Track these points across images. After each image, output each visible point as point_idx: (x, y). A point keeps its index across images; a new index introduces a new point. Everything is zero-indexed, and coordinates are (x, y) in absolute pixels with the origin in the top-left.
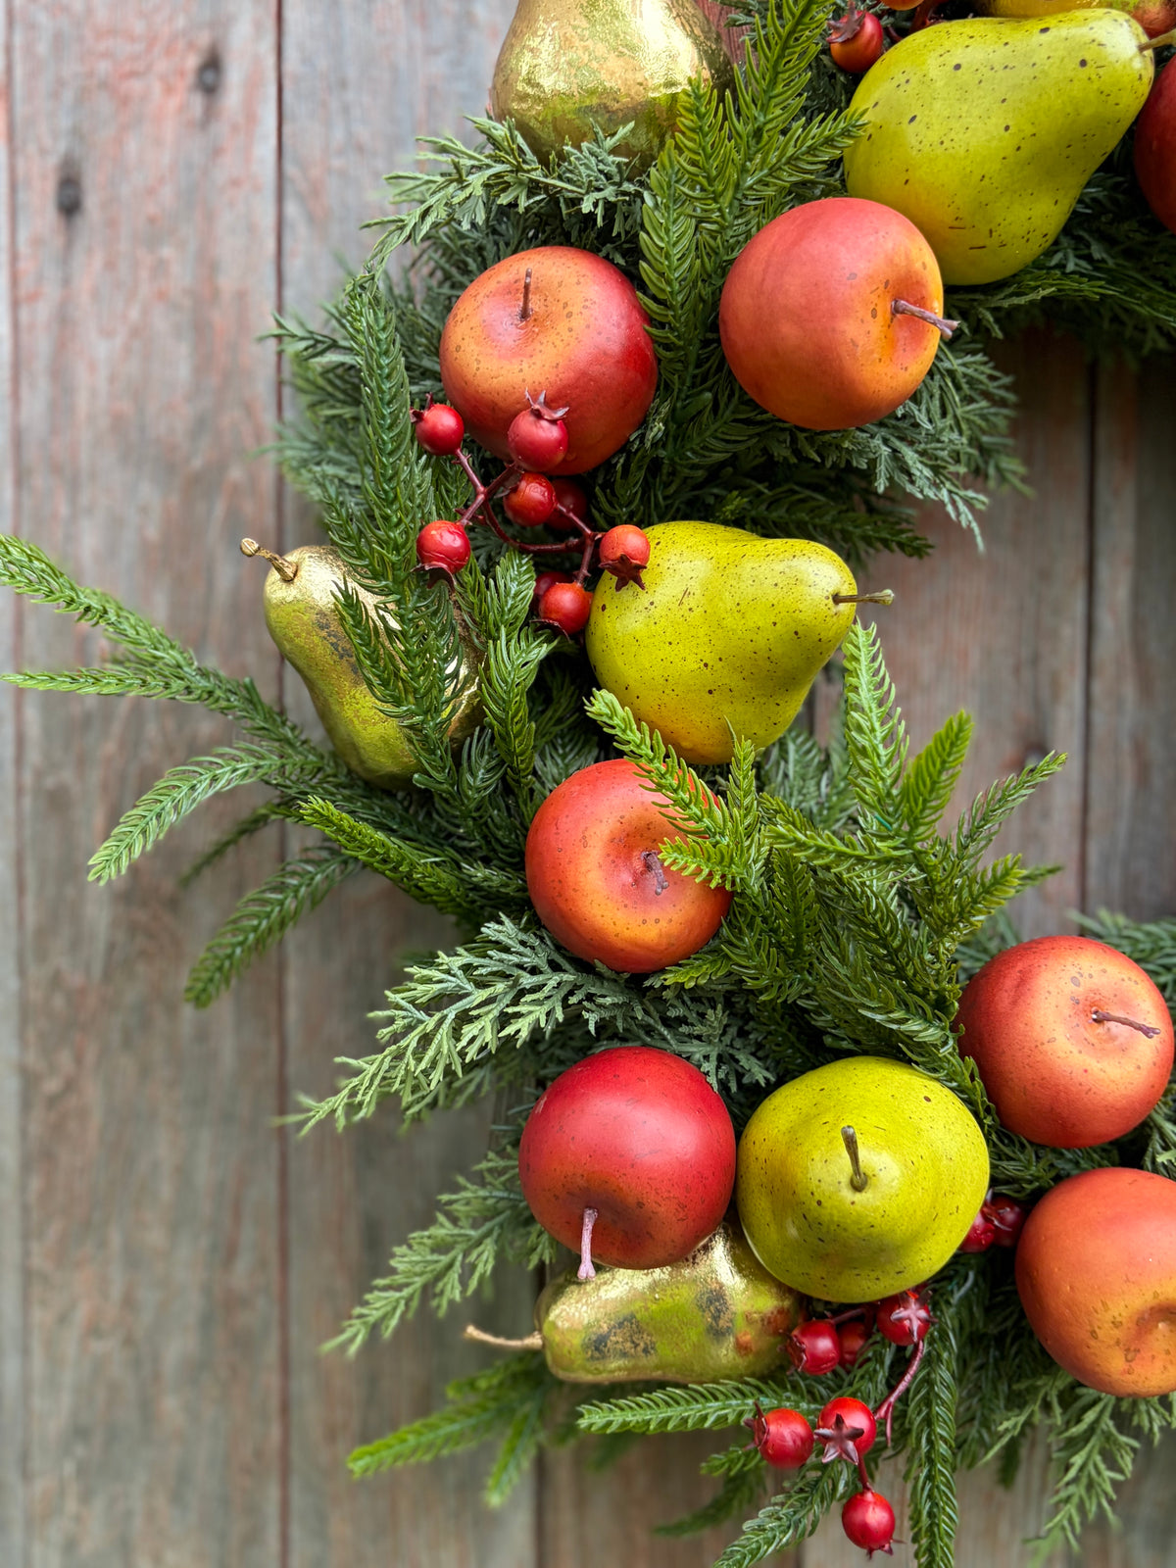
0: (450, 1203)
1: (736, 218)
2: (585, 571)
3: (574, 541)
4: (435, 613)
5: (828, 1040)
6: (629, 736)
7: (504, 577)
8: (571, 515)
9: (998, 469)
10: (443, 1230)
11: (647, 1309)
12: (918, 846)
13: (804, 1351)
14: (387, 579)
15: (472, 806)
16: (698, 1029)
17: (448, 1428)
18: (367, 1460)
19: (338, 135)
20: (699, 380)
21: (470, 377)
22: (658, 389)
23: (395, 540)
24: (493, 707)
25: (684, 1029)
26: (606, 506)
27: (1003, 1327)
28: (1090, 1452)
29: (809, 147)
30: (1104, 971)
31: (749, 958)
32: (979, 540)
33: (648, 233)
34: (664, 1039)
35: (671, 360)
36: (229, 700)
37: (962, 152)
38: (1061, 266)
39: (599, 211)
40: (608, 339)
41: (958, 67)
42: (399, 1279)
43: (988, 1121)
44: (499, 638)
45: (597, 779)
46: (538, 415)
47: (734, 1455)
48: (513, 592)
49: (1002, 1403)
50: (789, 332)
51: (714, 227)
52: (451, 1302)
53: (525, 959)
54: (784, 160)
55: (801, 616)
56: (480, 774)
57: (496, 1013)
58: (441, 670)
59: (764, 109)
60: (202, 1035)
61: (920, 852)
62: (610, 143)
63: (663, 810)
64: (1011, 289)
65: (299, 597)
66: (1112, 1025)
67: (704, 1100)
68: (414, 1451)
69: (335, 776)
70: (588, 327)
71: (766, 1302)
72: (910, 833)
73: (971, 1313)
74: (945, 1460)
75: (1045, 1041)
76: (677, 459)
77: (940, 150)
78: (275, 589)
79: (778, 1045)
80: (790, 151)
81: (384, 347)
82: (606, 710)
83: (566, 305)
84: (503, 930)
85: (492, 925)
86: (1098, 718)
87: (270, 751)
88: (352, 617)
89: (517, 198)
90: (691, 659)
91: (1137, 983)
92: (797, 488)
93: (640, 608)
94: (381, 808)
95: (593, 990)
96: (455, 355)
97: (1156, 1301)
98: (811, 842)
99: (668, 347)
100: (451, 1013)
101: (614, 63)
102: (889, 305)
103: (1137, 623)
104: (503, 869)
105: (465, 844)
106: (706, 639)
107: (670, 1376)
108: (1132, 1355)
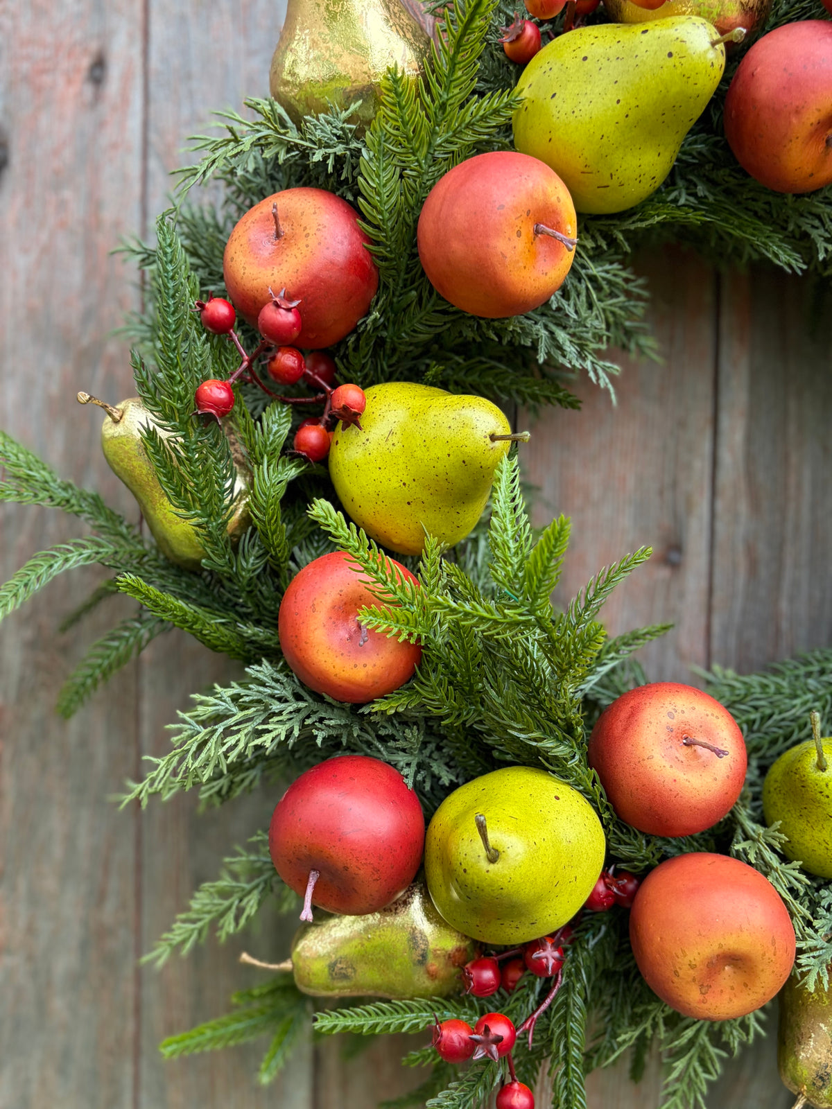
0: (231, 863)
1: (430, 167)
2: (326, 417)
3: (321, 396)
4: (216, 444)
5: (496, 754)
6: (341, 532)
7: (267, 420)
8: (316, 377)
9: (638, 345)
10: (225, 882)
11: (363, 945)
12: (538, 613)
13: (472, 979)
14: (175, 421)
15: (245, 582)
16: (401, 744)
17: (235, 1026)
18: (174, 1047)
19: (186, 113)
20: (409, 282)
21: (239, 279)
22: (379, 288)
23: (179, 393)
24: (257, 512)
25: (391, 744)
26: (344, 371)
27: (626, 966)
28: (691, 1058)
29: (482, 116)
30: (694, 709)
31: (435, 693)
32: (613, 397)
33: (365, 179)
34: (379, 751)
35: (387, 268)
36: (81, 506)
37: (587, 119)
38: (675, 201)
39: (330, 162)
40: (334, 253)
41: (585, 59)
42: (193, 916)
43: (606, 815)
44: (262, 464)
45: (326, 564)
46: (278, 306)
47: (425, 1053)
48: (274, 431)
49: (626, 1022)
50: (457, 248)
51: (414, 173)
52: (228, 934)
53: (276, 692)
54: (463, 126)
55: (467, 450)
56: (251, 560)
57: (250, 729)
58: (221, 486)
59: (447, 89)
60: (84, 742)
61: (540, 618)
62: (344, 115)
63: (367, 585)
64: (637, 217)
65: (123, 433)
66: (698, 748)
67: (398, 794)
68: (211, 1040)
69: (155, 560)
70: (320, 243)
71: (449, 943)
72: (532, 604)
73: (604, 956)
74: (577, 1063)
75: (646, 758)
76: (395, 339)
77: (572, 118)
78: (109, 429)
79: (464, 757)
80: (468, 119)
81: (169, 258)
82: (322, 514)
83: (305, 228)
84: (264, 670)
85: (256, 667)
86: (720, 527)
87: (109, 542)
88: (153, 447)
89: (277, 154)
90: (394, 480)
91: (717, 718)
92: (484, 359)
93: (360, 443)
94: (186, 583)
95: (323, 715)
96: (231, 264)
97: (721, 950)
98: (461, 609)
99: (385, 259)
100: (220, 728)
101: (347, 59)
102: (532, 228)
103: (750, 458)
104: (266, 628)
105: (244, 610)
106: (404, 466)
107: (380, 994)
108: (705, 989)
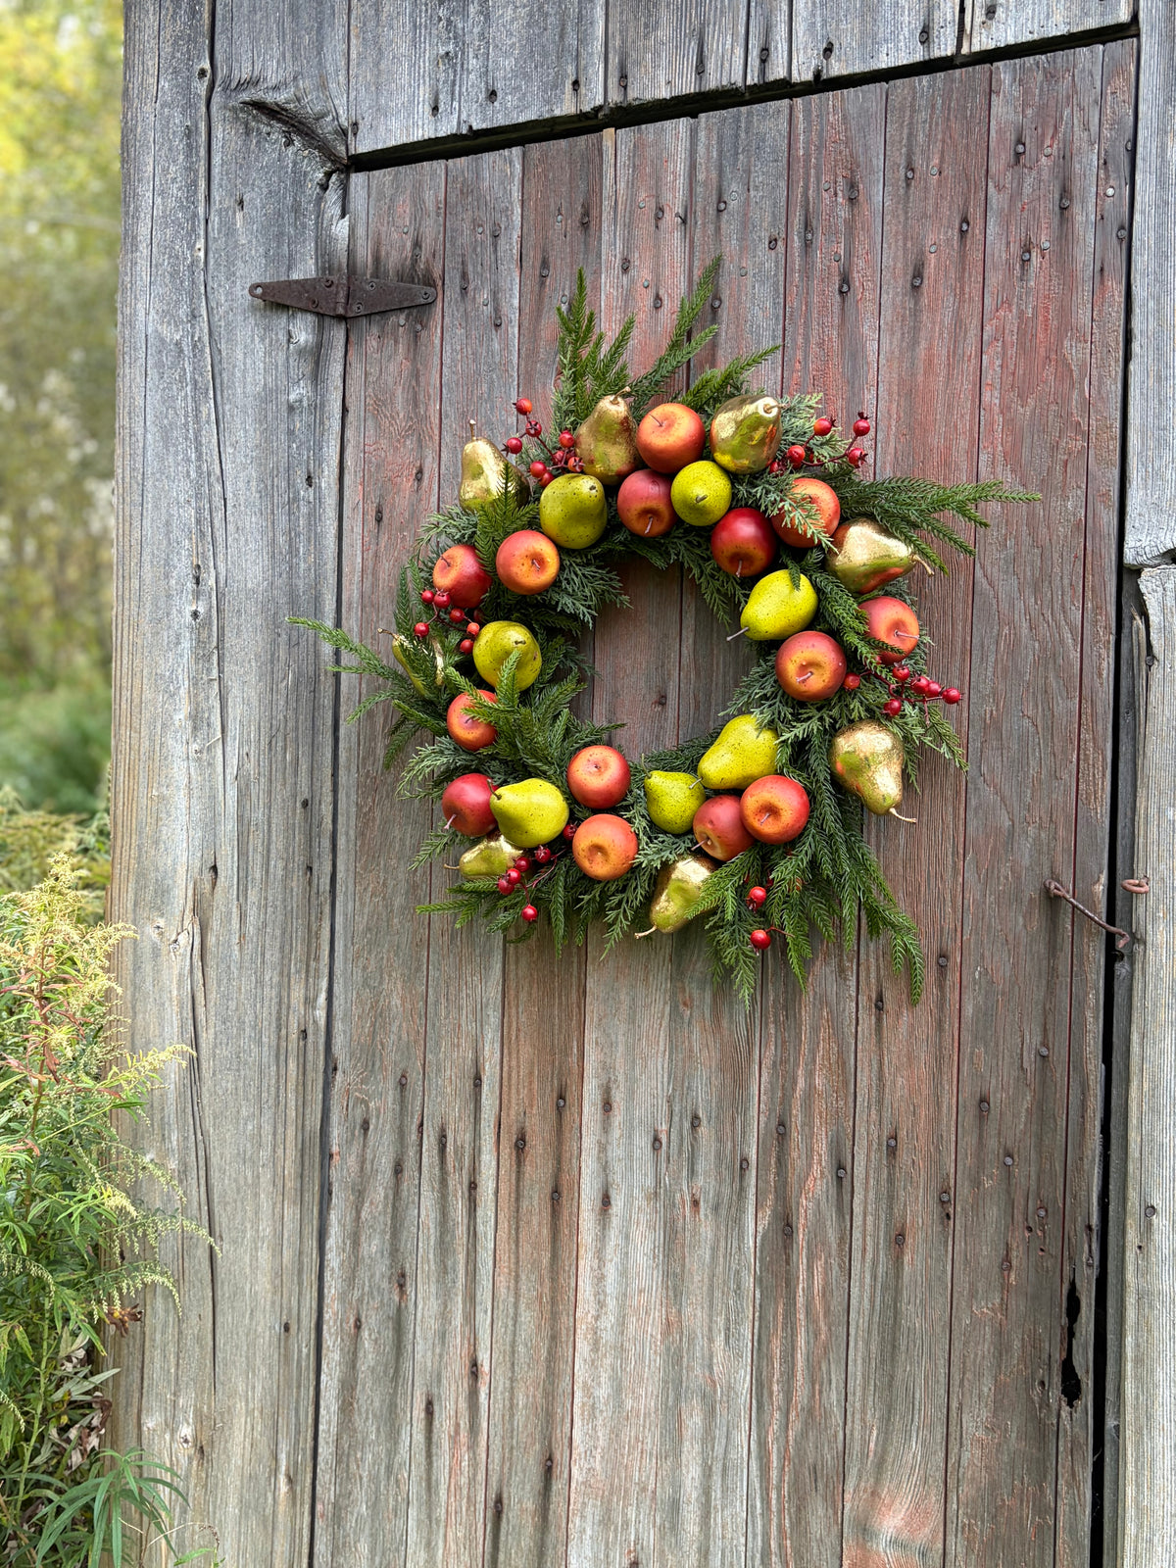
2: (470, 636)
7: (449, 637)
14: (410, 639)
21: (435, 583)
23: (409, 628)
29: (523, 514)
31: (501, 746)
33: (478, 542)
37: (557, 518)
40: (468, 571)
48: (452, 641)
53: (446, 747)
66: (603, 768)
69: (414, 698)
70: (463, 567)
71: (517, 854)
80: (517, 516)
83: (458, 562)
84: (442, 739)
90: (490, 660)
93: (480, 648)
102: (530, 562)
104: (440, 721)
105: (438, 716)
106: (493, 655)
108: (591, 861)
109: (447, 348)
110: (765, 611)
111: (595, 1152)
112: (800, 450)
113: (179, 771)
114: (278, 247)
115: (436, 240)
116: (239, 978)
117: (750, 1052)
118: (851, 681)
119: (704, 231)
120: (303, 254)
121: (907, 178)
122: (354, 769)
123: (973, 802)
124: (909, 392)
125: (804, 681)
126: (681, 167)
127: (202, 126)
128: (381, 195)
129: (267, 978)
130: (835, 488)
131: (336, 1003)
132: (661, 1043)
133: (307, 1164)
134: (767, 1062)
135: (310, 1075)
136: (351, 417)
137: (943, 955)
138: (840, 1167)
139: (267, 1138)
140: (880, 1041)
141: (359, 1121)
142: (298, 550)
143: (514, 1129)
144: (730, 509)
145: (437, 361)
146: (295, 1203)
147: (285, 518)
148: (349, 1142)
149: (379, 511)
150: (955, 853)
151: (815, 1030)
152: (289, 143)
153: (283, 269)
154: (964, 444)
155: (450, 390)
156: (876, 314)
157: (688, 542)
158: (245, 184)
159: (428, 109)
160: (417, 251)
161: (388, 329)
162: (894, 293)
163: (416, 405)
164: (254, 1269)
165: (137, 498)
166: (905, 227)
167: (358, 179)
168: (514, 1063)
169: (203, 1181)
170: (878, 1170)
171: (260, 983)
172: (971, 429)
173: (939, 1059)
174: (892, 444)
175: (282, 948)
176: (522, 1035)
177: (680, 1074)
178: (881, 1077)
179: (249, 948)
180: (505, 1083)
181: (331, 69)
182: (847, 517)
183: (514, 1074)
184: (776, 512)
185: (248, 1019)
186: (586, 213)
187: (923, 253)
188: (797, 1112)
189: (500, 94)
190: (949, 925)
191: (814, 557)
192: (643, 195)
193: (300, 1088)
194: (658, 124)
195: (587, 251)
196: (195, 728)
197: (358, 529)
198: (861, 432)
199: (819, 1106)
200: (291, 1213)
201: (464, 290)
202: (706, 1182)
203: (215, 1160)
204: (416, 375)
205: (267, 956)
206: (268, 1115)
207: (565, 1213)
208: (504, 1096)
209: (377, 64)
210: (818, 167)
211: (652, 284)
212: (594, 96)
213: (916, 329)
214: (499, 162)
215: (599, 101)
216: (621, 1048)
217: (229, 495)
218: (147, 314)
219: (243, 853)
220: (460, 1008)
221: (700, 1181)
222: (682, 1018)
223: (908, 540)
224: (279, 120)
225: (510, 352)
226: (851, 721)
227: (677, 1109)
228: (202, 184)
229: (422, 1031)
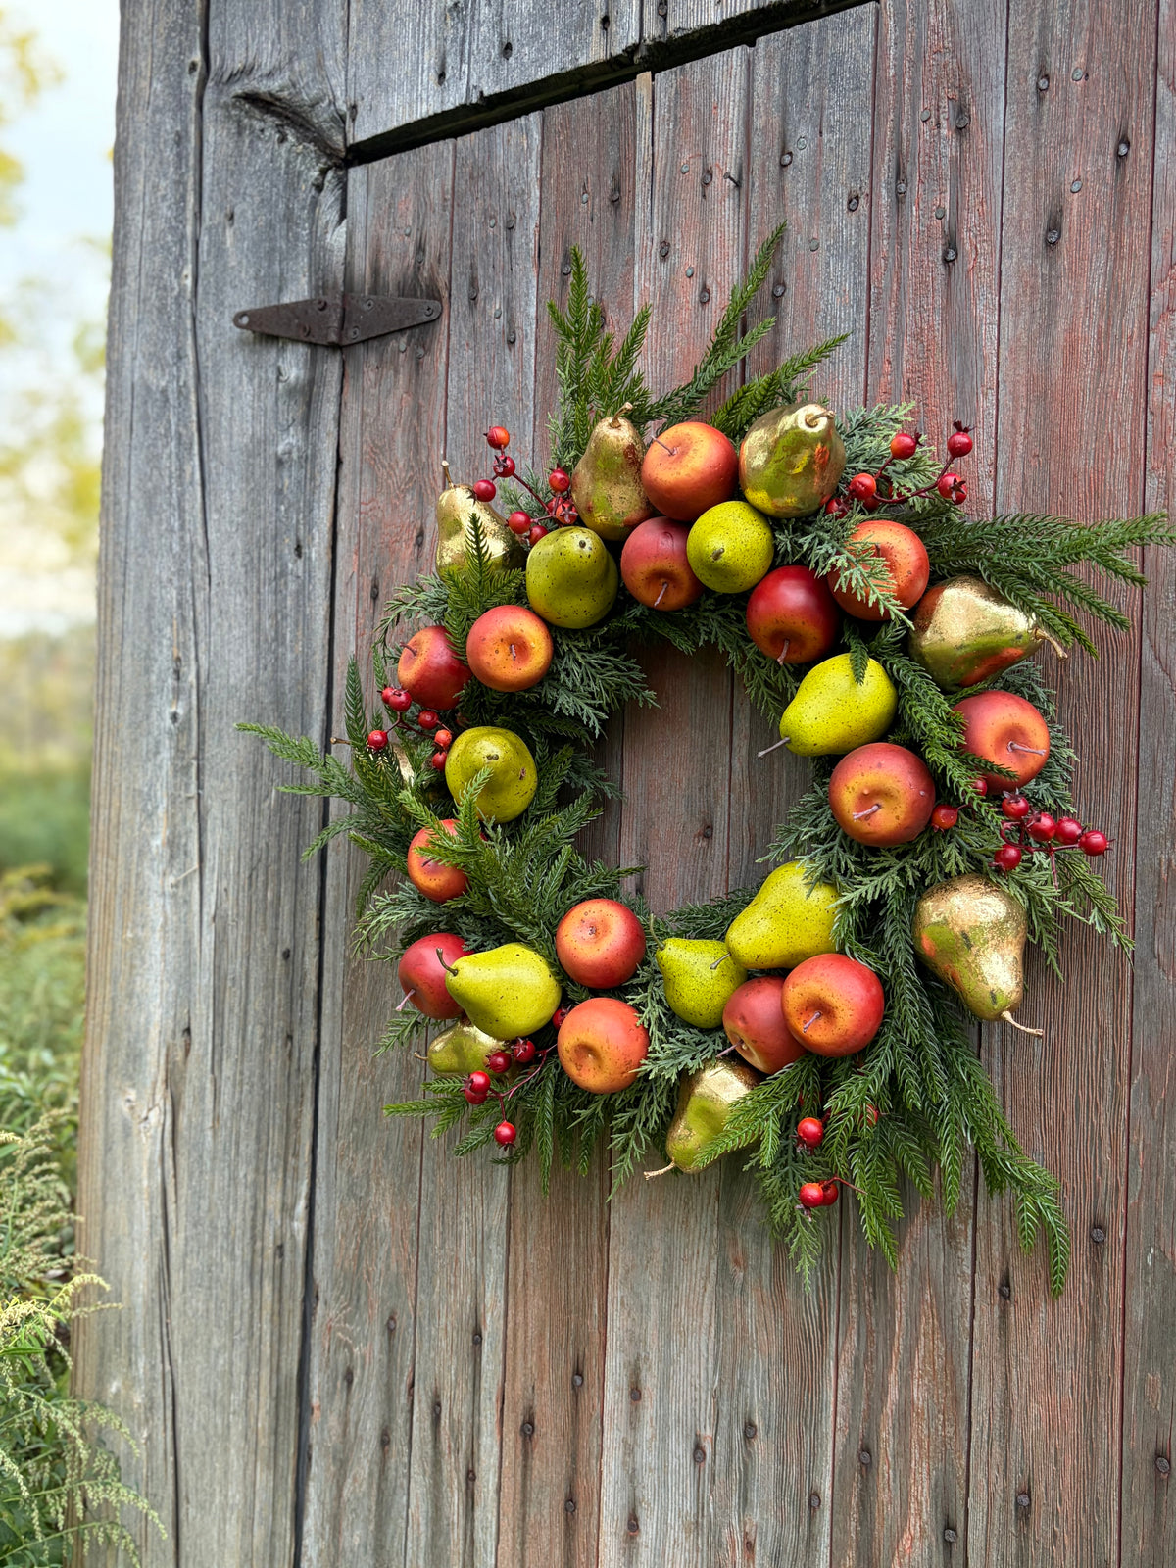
30: (601, 911)
33: (448, 623)
48: (422, 754)
54: (496, 590)
59: (481, 574)
70: (431, 655)
80: (498, 586)
86: (734, 811)
91: (618, 918)
108: (579, 1067)
109: (453, 375)
110: (812, 714)
111: (620, 1453)
112: (868, 481)
113: (157, 909)
114: (269, 266)
115: (442, 240)
116: (212, 1171)
117: (823, 1341)
118: (943, 817)
119: (763, 196)
120: (295, 272)
121: (1039, 90)
122: (342, 914)
123: (1143, 997)
124: (1041, 392)
125: (867, 817)
126: (734, 113)
127: (192, 129)
128: (381, 190)
129: (242, 1174)
130: (922, 535)
131: (318, 1214)
132: (705, 1314)
133: (282, 1417)
134: (846, 1358)
135: (287, 1305)
136: (346, 469)
137: (1097, 1225)
138: (949, 1525)
139: (240, 1379)
140: (1005, 1345)
141: (342, 1370)
142: (284, 636)
143: (520, 1409)
144: (773, 568)
145: (441, 393)
146: (268, 1467)
147: (271, 597)
148: (331, 1395)
149: (375, 587)
150: (1116, 1073)
151: (914, 1319)
152: (283, 140)
153: (274, 293)
154: (1123, 465)
155: (455, 431)
156: (995, 287)
157: (723, 615)
158: (236, 193)
159: (434, 77)
160: (420, 257)
161: (388, 356)
162: (1019, 256)
163: (417, 451)
164: (222, 1546)
165: (120, 578)
166: (1036, 160)
167: (356, 174)
168: (520, 1318)
169: (169, 1424)
170: (1004, 1536)
171: (234, 1179)
172: (1134, 442)
173: (1093, 1382)
174: (1019, 471)
175: (258, 1139)
176: (531, 1281)
177: (729, 1361)
178: (1006, 1399)
179: (223, 1134)
180: (510, 1345)
181: (328, 43)
182: (938, 576)
183: (520, 1333)
184: (828, 569)
185: (221, 1224)
186: (617, 188)
187: (1061, 195)
188: (886, 1433)
189: (515, 47)
190: (1106, 1181)
191: (888, 635)
192: (686, 155)
193: (276, 1318)
194: (705, 60)
195: (617, 238)
196: (172, 857)
197: (351, 610)
198: (958, 451)
199: (919, 1430)
200: (263, 1478)
201: (474, 299)
202: (762, 1518)
203: (182, 1399)
204: (417, 412)
205: (242, 1147)
206: (240, 1349)
207: (582, 1532)
208: (509, 1362)
209: (378, 29)
210: (914, 90)
211: (698, 272)
212: (626, 35)
213: (1051, 305)
214: (515, 134)
215: (633, 38)
216: (653, 1315)
217: (214, 571)
218: (134, 358)
219: (218, 1015)
220: (457, 1237)
221: (755, 1516)
222: (732, 1281)
223: (1027, 607)
224: (274, 113)
225: (525, 375)
226: (947, 876)
227: (725, 1409)
228: (191, 199)
229: (413, 1261)
